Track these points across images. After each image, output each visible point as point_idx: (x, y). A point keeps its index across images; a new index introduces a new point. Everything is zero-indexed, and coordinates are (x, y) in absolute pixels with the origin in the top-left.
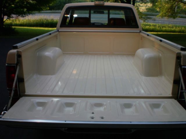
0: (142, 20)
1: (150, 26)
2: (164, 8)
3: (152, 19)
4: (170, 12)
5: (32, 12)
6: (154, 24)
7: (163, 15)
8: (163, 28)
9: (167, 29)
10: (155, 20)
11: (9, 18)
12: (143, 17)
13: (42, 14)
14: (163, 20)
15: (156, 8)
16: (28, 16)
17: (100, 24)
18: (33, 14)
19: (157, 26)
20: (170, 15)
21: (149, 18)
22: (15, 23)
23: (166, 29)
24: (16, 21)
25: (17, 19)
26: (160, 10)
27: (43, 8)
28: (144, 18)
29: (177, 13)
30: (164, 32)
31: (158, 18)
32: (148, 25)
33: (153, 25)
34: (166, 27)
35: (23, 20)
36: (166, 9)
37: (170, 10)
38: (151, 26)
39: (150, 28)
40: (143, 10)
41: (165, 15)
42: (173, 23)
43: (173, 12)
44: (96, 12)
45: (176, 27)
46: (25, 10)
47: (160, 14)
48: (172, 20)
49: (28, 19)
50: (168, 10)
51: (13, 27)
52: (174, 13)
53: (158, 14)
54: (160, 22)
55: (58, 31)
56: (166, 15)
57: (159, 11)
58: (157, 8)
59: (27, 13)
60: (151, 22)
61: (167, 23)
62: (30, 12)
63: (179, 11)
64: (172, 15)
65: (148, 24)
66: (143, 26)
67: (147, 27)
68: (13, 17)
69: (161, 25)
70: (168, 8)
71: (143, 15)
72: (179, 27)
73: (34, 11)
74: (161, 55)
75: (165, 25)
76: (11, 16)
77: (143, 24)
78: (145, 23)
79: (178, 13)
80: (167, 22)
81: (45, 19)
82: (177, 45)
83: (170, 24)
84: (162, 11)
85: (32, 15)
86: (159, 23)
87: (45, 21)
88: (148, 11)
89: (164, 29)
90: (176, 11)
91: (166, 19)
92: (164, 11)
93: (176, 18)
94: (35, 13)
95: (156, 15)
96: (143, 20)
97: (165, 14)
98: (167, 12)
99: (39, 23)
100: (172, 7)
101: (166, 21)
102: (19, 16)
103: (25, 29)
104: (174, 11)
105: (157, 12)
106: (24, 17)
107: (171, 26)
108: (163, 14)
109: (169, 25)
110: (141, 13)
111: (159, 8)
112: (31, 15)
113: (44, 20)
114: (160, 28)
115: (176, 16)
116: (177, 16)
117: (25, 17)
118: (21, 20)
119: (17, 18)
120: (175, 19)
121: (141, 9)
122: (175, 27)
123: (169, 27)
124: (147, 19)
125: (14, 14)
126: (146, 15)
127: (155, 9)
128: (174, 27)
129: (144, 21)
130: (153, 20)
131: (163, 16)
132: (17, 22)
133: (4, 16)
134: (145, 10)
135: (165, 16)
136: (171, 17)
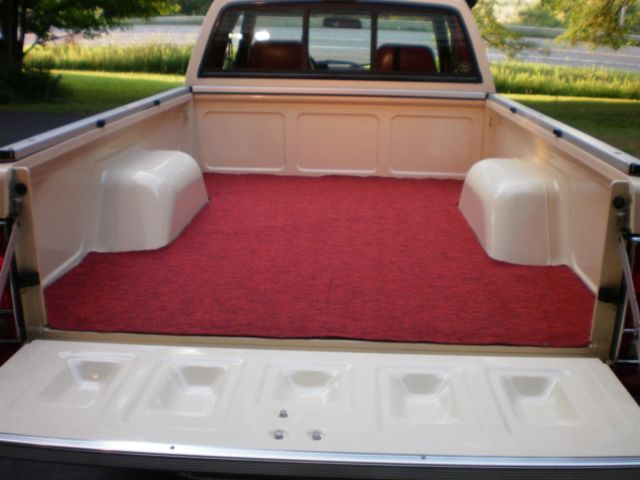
0: (503, 50)
1: (531, 72)
2: (581, 11)
3: (540, 49)
4: (600, 25)
5: (122, 21)
6: (547, 66)
7: (578, 34)
8: (578, 80)
9: (592, 84)
10: (548, 53)
11: (41, 40)
12: (508, 40)
13: (158, 28)
14: (577, 51)
15: (553, 9)
16: (107, 33)
17: (348, 66)
18: (125, 29)
19: (557, 73)
20: (601, 37)
21: (528, 46)
22: (65, 57)
23: (585, 86)
24: (66, 50)
25: (70, 46)
26: (567, 18)
27: (161, 8)
28: (511, 45)
29: (626, 28)
30: (579, 95)
31: (559, 44)
32: (525, 70)
33: (542, 71)
34: (585, 79)
35: (91, 49)
36: (587, 14)
37: (600, 20)
38: (535, 74)
39: (532, 82)
40: (508, 16)
41: (583, 35)
42: (611, 63)
43: (613, 25)
44: (336, 24)
45: (622, 79)
46: (99, 12)
47: (568, 32)
48: (608, 54)
49: (110, 45)
50: (596, 17)
51: (55, 72)
52: (615, 29)
53: (559, 33)
54: (567, 59)
55: (191, 90)
56: (588, 37)
57: (563, 20)
58: (556, 12)
59: (104, 26)
60: (534, 60)
61: (591, 64)
62: (116, 20)
63: (632, 23)
64: (609, 35)
65: (526, 64)
66: (508, 71)
67: (522, 78)
68: (54, 38)
69: (571, 71)
70: (594, 11)
71: (506, 35)
72: (631, 79)
73: (129, 17)
74: (556, 186)
75: (584, 71)
76: (50, 34)
77: (507, 67)
78: (513, 63)
79: (629, 31)
80: (590, 61)
81: (169, 46)
82: (617, 150)
83: (602, 67)
84: (575, 22)
85: (122, 30)
86: (562, 62)
87: (167, 51)
88: (525, 22)
89: (580, 84)
90: (622, 21)
91: (587, 48)
92: (582, 23)
93: (623, 48)
94: (132, 25)
95: (552, 37)
96: (507, 52)
97: (584, 31)
98: (590, 25)
99: (146, 60)
100: (610, 8)
101: (587, 56)
102: (77, 32)
103: (99, 78)
104: (616, 21)
105: (557, 24)
106: (95, 38)
107: (606, 75)
108: (576, 32)
109: (596, 70)
110: (499, 27)
111: (566, 11)
112: (119, 29)
113: (163, 47)
114: (567, 81)
115: (621, 41)
116: (625, 42)
117: (99, 36)
118: (86, 46)
119: (69, 41)
120: (618, 51)
121: (500, 12)
122: (618, 77)
123: (598, 78)
124: (521, 49)
125: (60, 26)
126: (519, 34)
127: (551, 13)
128: (615, 79)
129: (512, 56)
130: (541, 52)
131: (578, 40)
132: (72, 56)
133: (24, 32)
134: (517, 19)
135: (585, 39)
136: (605, 43)
